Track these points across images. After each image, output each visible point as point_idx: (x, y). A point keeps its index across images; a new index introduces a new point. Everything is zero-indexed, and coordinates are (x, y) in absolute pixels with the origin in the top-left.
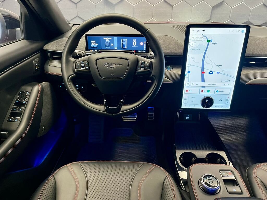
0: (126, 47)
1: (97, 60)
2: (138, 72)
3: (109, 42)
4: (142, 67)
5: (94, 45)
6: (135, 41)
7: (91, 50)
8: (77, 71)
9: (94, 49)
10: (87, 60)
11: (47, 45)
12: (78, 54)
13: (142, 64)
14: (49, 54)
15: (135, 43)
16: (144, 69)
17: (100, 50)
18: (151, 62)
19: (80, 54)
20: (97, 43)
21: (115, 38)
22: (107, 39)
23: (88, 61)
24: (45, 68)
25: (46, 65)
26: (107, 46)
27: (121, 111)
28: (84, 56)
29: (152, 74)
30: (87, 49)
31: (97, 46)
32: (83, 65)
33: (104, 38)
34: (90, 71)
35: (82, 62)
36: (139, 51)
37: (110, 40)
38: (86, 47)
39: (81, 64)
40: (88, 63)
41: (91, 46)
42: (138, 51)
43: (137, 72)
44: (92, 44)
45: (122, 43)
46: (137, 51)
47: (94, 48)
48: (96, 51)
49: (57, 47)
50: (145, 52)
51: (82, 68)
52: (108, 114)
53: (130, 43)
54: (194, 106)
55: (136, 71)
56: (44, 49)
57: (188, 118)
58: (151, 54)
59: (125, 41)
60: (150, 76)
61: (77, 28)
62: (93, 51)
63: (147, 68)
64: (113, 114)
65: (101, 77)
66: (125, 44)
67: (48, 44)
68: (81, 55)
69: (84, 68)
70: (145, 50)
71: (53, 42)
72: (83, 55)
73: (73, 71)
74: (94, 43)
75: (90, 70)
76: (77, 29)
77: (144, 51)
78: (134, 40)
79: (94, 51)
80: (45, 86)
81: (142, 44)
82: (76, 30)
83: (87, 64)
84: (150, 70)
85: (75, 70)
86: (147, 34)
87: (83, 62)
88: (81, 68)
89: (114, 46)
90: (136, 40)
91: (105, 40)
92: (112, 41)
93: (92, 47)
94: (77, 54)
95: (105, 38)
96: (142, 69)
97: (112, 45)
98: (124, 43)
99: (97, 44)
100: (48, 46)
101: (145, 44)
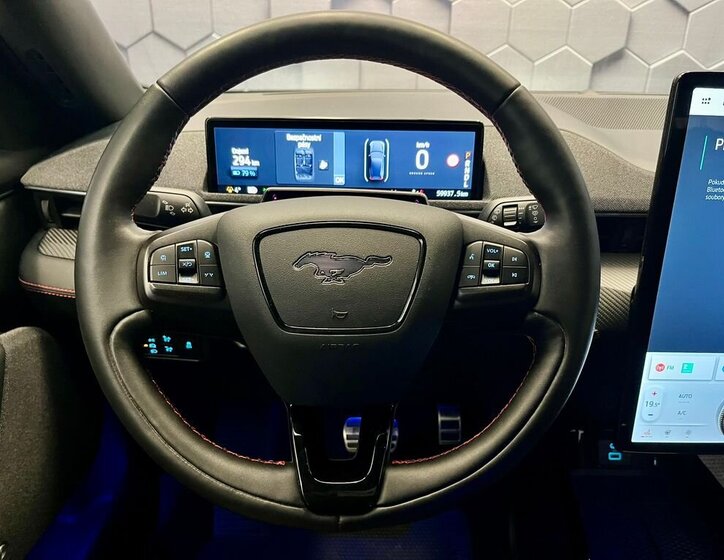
0: (382, 174)
1: (258, 238)
2: (463, 296)
3: (311, 151)
4: (491, 273)
5: (246, 165)
6: (425, 148)
7: (230, 189)
8: (156, 292)
9: (244, 182)
10: (210, 238)
11: (39, 165)
12: (167, 208)
13: (485, 255)
14: (45, 205)
15: (422, 156)
16: (497, 281)
17: (269, 189)
18: (532, 247)
19: (178, 207)
20: (255, 159)
21: (339, 136)
22: (304, 141)
23: (216, 239)
24: (24, 266)
25: (28, 254)
26: (302, 172)
27: (381, 501)
28: (197, 215)
29: (539, 306)
30: (213, 183)
31: (257, 172)
32: (188, 262)
33: (290, 137)
34: (223, 292)
35: (184, 249)
36: (440, 193)
37: (313, 144)
38: (207, 174)
39: (180, 255)
40: (216, 250)
41: (230, 172)
42: (436, 190)
43: (461, 293)
44: (235, 163)
45: (369, 159)
46: (431, 194)
47: (245, 177)
48: (252, 190)
49: (80, 176)
50: (466, 194)
51: (182, 280)
52: (314, 516)
53: (402, 158)
54: (688, 432)
55: (457, 292)
56: (22, 185)
57: (617, 456)
58: (504, 207)
59: (379, 148)
60: (529, 317)
61: (163, 77)
62: (240, 192)
63: (514, 275)
64: (341, 519)
65: (281, 324)
66: (381, 160)
67: (45, 163)
68: (183, 210)
69: (193, 280)
70: (466, 186)
71: (65, 154)
72: (191, 211)
73: (135, 297)
74: (245, 156)
75: (223, 285)
76: (164, 81)
77: (464, 190)
78: (419, 145)
79: (244, 191)
80: (13, 351)
81: (453, 160)
82: (158, 87)
83: (208, 255)
84: (531, 286)
85: (148, 287)
86: (510, 112)
87: (191, 245)
88: (177, 279)
89: (330, 169)
90: (427, 145)
91: (295, 144)
92: (323, 150)
93: (235, 173)
94: (163, 206)
95: (291, 134)
96: (486, 281)
97: (323, 165)
98: (377, 159)
99: (256, 163)
100: (39, 169)
101: (468, 163)
